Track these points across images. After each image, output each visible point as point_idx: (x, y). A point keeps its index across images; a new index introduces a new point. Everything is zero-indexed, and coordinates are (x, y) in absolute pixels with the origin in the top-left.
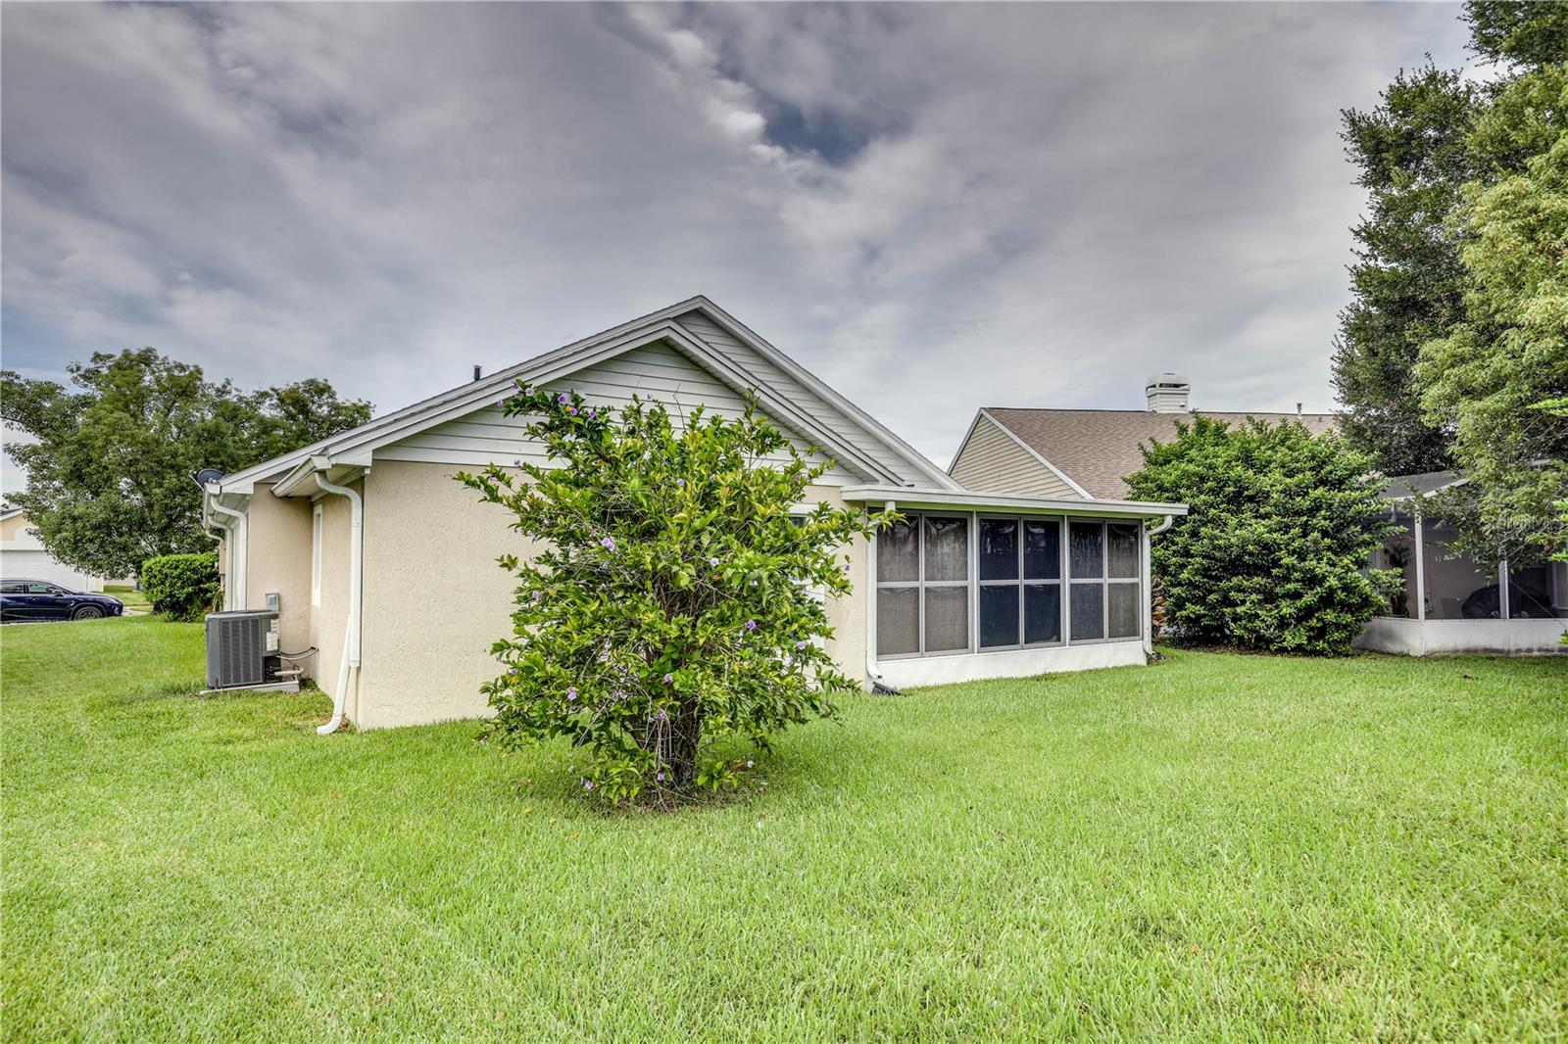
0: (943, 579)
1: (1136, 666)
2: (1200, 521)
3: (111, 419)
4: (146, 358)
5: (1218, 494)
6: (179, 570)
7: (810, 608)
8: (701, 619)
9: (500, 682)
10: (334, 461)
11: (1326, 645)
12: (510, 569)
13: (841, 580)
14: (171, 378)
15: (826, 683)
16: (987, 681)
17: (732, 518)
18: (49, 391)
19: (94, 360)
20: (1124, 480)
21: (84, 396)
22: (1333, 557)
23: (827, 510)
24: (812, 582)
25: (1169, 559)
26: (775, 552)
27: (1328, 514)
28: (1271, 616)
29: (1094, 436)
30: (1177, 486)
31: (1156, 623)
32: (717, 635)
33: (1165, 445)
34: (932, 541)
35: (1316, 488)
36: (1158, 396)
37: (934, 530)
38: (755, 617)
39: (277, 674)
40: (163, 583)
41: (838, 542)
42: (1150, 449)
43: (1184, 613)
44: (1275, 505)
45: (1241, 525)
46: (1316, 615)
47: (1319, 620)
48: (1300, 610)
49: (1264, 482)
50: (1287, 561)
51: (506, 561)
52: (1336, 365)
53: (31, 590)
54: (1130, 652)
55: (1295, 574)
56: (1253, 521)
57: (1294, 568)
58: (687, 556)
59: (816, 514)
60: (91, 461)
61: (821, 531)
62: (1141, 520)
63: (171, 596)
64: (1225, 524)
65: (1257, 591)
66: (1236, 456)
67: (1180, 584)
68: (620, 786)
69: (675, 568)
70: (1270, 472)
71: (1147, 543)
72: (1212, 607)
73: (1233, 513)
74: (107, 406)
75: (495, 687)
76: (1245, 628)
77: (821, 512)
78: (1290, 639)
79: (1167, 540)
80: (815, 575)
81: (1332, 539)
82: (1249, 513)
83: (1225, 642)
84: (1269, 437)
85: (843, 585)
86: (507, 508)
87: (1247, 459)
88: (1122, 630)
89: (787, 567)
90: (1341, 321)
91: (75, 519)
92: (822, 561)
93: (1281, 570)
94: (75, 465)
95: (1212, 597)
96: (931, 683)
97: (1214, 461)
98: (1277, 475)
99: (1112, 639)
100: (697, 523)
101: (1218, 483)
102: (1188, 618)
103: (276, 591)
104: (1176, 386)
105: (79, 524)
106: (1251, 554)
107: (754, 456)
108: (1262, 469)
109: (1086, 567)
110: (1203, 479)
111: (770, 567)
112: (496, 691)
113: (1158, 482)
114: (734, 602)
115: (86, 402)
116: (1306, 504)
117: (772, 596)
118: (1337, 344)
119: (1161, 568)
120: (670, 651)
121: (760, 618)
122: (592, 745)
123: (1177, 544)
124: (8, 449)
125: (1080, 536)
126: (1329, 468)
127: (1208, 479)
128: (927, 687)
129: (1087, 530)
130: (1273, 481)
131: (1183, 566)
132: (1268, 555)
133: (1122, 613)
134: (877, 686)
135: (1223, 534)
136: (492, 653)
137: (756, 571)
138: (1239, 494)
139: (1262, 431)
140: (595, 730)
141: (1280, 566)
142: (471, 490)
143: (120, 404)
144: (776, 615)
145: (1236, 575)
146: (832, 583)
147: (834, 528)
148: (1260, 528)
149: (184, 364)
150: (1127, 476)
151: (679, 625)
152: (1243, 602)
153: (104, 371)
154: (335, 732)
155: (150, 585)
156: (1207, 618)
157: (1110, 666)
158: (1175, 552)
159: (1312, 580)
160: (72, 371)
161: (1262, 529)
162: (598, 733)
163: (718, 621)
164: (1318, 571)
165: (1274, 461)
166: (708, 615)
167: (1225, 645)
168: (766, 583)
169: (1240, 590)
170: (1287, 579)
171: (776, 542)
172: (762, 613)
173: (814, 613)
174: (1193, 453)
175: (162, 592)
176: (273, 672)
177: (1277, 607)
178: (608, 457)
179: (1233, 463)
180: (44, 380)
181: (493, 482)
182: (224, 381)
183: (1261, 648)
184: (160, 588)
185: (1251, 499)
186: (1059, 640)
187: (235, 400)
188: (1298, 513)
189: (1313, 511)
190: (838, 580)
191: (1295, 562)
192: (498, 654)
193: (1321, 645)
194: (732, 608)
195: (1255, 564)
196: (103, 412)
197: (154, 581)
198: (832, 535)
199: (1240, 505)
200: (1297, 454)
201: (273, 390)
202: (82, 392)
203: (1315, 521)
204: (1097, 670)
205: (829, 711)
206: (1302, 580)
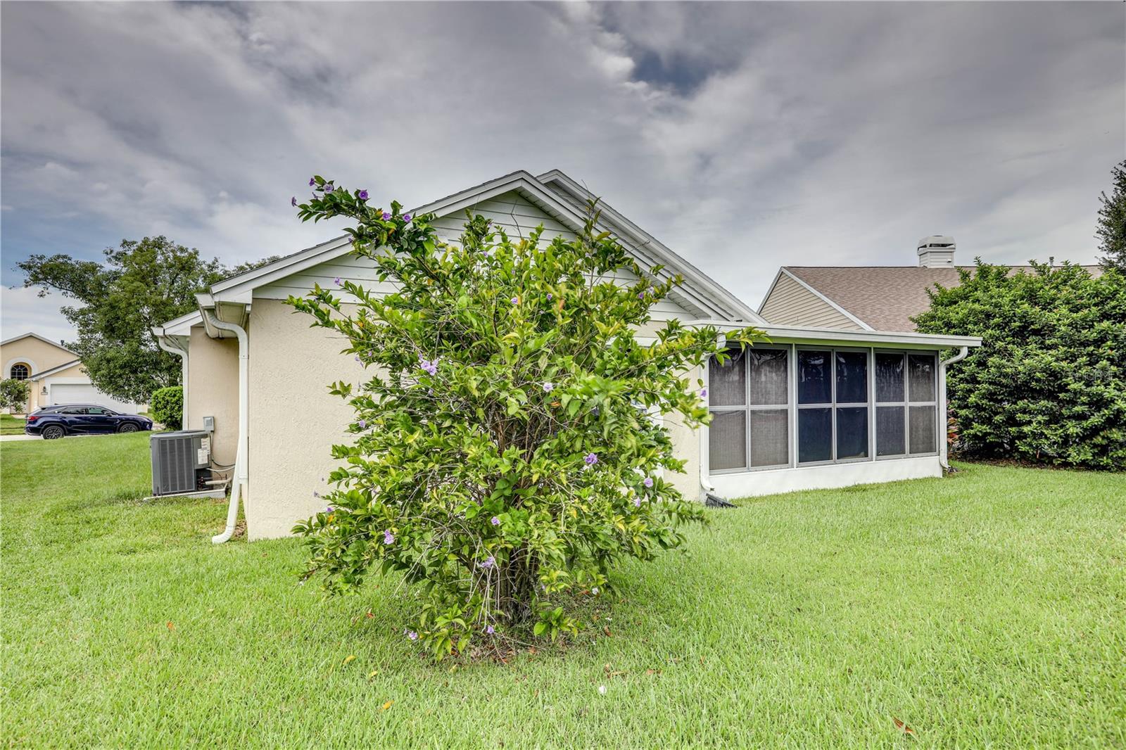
0: (766, 403)
1: (933, 479)
2: (986, 352)
3: (131, 287)
4: (159, 244)
5: (1004, 328)
6: (176, 398)
7: (655, 435)
8: (538, 450)
9: (315, 521)
10: (217, 299)
11: (1110, 461)
12: (344, 396)
13: (698, 408)
14: (175, 257)
15: (674, 515)
16: (806, 492)
17: (572, 340)
18: (93, 268)
19: (122, 245)
20: (912, 320)
21: (115, 272)
22: (1120, 383)
23: (677, 327)
24: (660, 409)
25: (956, 385)
26: (619, 376)
27: (1114, 344)
28: (1056, 435)
29: (876, 287)
30: (965, 323)
31: (950, 440)
32: (553, 471)
33: (949, 289)
34: (756, 370)
35: (1101, 321)
36: (929, 254)
37: (756, 362)
38: (596, 450)
39: (207, 483)
40: (165, 407)
41: (688, 365)
42: (935, 292)
43: (972, 432)
44: (1062, 338)
45: (1027, 355)
46: (1102, 434)
47: (1103, 438)
48: (1085, 430)
49: (1050, 317)
50: (1073, 386)
51: (338, 388)
52: (1102, 218)
53: (90, 412)
54: (928, 466)
55: (1082, 398)
56: (1039, 352)
57: (1081, 393)
58: (519, 380)
59: (664, 334)
60: (118, 318)
61: (671, 351)
62: (938, 351)
63: (171, 417)
64: (1011, 355)
65: (1041, 412)
66: (1021, 295)
67: (966, 407)
68: (446, 640)
69: (503, 395)
70: (1055, 308)
71: (943, 370)
72: (997, 427)
73: (1019, 345)
74: (129, 278)
75: (310, 526)
76: (1030, 445)
77: (670, 331)
78: (1074, 455)
79: (954, 369)
80: (663, 400)
81: (1118, 366)
82: (1034, 345)
83: (1007, 456)
84: (1052, 278)
85: (699, 413)
86: (340, 333)
87: (1032, 297)
88: (921, 447)
89: (633, 392)
90: (1115, 176)
91: (108, 361)
92: (672, 386)
93: (1068, 395)
94: (108, 322)
95: (998, 418)
96: (757, 494)
97: (1000, 300)
98: (1064, 310)
99: (912, 455)
100: (531, 345)
101: (1004, 319)
102: (975, 436)
103: (211, 415)
104: (943, 245)
105: (112, 365)
106: (1038, 380)
107: (595, 273)
108: (1048, 305)
109: (889, 393)
110: (989, 316)
111: (612, 393)
112: (311, 530)
113: (946, 320)
114: (573, 432)
115: (115, 276)
116: (1093, 335)
117: (614, 426)
118: (1104, 199)
119: (951, 394)
120: (502, 487)
121: (603, 450)
122: (426, 581)
123: (964, 373)
124: (64, 311)
125: (885, 366)
126: (1113, 303)
127: (995, 316)
128: (753, 498)
129: (890, 359)
130: (1060, 316)
131: (970, 391)
132: (1054, 381)
133: (921, 432)
134: (710, 497)
135: (1009, 363)
136: (330, 482)
137: (596, 397)
138: (1024, 328)
139: (1044, 274)
140: (430, 565)
141: (1068, 391)
142: (302, 314)
143: (138, 277)
144: (620, 447)
145: (1022, 399)
146: (686, 411)
147: (684, 349)
148: (1048, 358)
149: (185, 247)
150: (914, 315)
151: (510, 459)
152: (1030, 423)
153: (130, 253)
154: (229, 540)
155: (157, 408)
156: (992, 436)
157: (911, 478)
158: (961, 379)
159: (1099, 403)
160: (107, 253)
161: (1050, 359)
162: (433, 568)
163: (556, 452)
164: (1106, 395)
165: (1059, 298)
166: (545, 446)
167: (1007, 459)
168: (608, 411)
169: (1024, 411)
170: (1073, 403)
171: (620, 364)
172: (605, 444)
173: (661, 441)
174: (979, 294)
175: (165, 414)
176: (204, 481)
177: (1062, 427)
178: (434, 273)
179: (1018, 302)
180: (89, 261)
181: (323, 307)
182: (213, 260)
183: (1044, 462)
184: (163, 411)
185: (1036, 332)
186: (866, 455)
187: (221, 273)
188: (1085, 344)
189: (1099, 342)
190: (693, 408)
191: (1084, 387)
192: (337, 482)
193: (1105, 460)
194: (572, 439)
195: (1042, 389)
196: (126, 282)
197: (159, 406)
198: (682, 357)
199: (1024, 338)
200: (1080, 292)
201: (247, 264)
202: (114, 268)
203: (1101, 351)
204: (900, 482)
205: (677, 541)
206: (1090, 404)
